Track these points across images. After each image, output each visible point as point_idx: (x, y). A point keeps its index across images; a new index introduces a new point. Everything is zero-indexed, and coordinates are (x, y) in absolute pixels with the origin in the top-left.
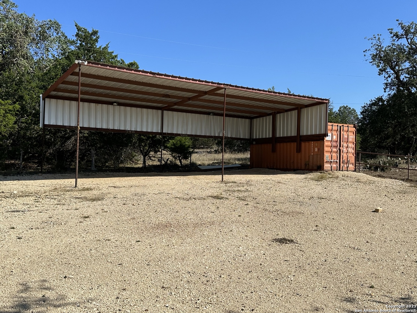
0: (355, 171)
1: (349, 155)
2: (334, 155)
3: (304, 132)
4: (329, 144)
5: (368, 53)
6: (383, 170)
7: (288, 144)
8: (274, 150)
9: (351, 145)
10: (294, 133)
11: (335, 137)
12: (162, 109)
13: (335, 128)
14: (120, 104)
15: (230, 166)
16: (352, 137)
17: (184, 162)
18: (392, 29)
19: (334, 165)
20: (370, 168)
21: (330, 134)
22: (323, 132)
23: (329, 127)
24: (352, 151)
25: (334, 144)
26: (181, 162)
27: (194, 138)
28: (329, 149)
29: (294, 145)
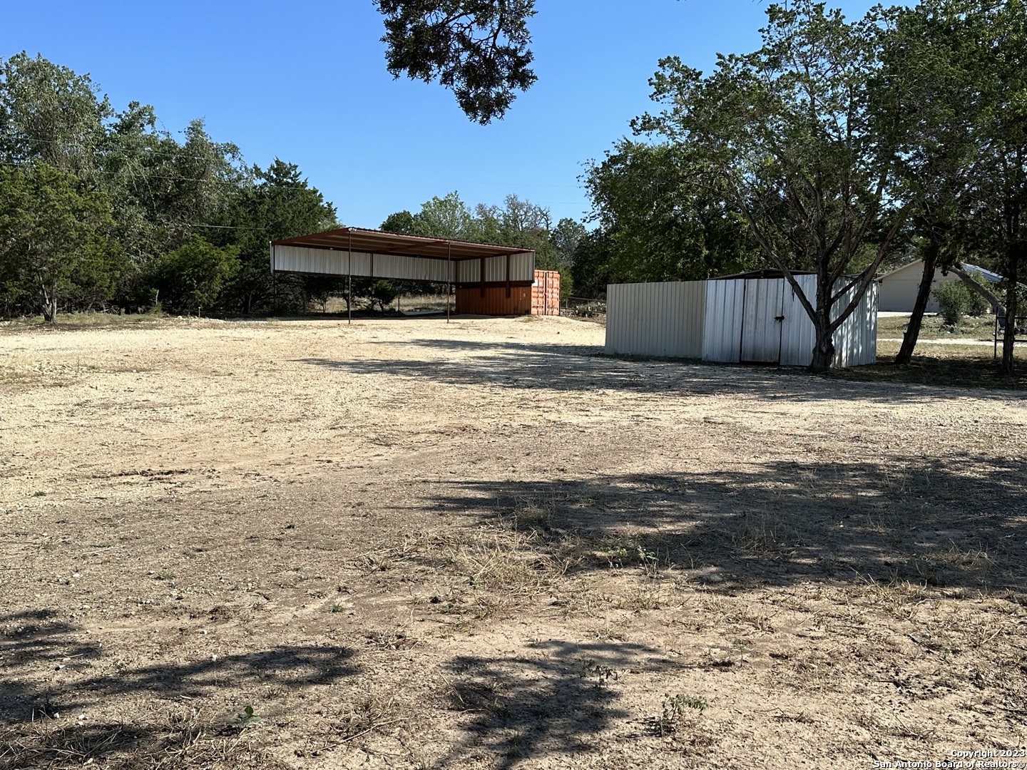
0: (559, 315)
1: (554, 300)
2: (540, 300)
3: (513, 278)
4: (536, 290)
5: (582, 179)
6: (590, 316)
7: (498, 289)
8: (483, 295)
9: (555, 291)
10: (503, 279)
11: (541, 284)
12: (372, 252)
13: (541, 275)
14: (335, 249)
15: (432, 312)
16: (557, 283)
17: (386, 307)
18: (608, 151)
19: (540, 310)
20: (578, 315)
21: (536, 280)
22: (530, 279)
23: (536, 274)
24: (556, 296)
25: (541, 290)
26: (382, 307)
27: (397, 282)
28: (536, 295)
29: (503, 290)
